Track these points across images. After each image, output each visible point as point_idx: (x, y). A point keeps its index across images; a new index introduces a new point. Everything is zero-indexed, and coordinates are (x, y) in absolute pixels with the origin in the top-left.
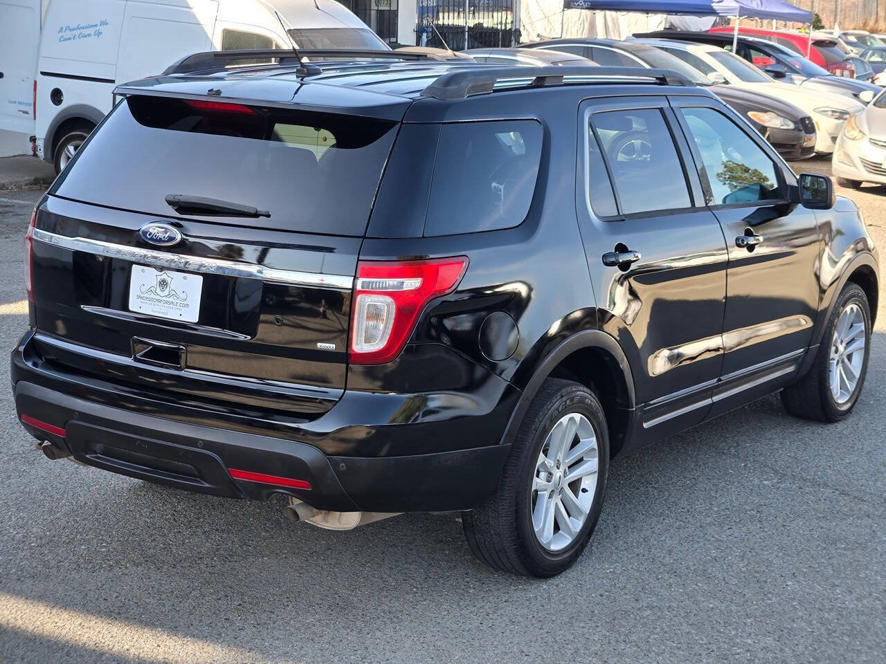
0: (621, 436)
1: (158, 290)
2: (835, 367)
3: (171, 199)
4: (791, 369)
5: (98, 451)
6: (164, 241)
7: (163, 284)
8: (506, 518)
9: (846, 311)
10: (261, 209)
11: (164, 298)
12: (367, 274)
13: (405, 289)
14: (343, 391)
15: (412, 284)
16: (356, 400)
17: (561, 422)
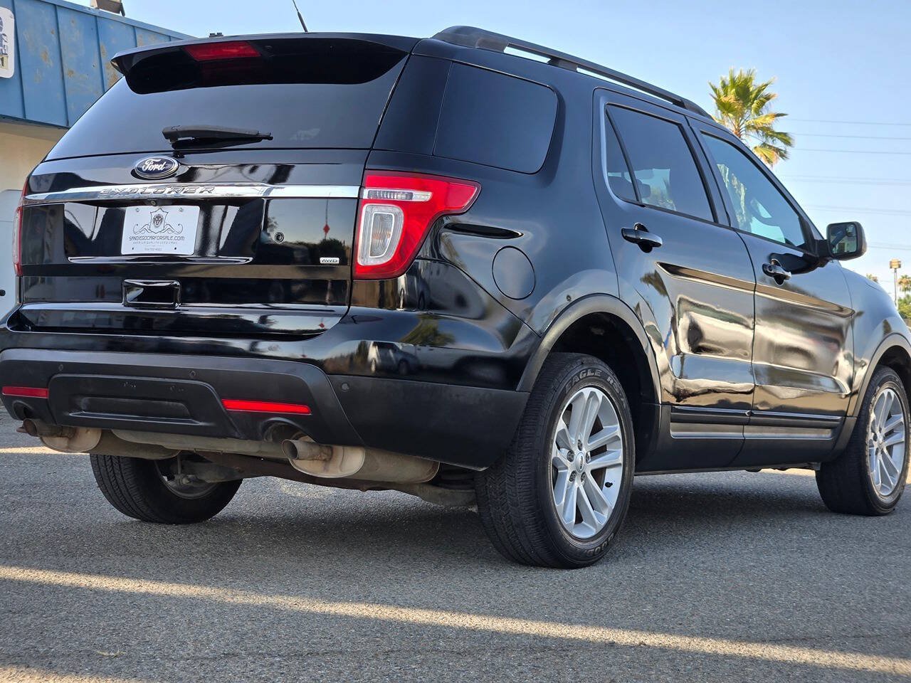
0: (647, 435)
1: (153, 228)
2: (875, 456)
3: (167, 131)
4: (826, 435)
5: (83, 408)
6: (160, 172)
7: (158, 219)
8: (524, 483)
9: (883, 394)
10: (263, 132)
11: (159, 234)
12: (374, 183)
13: (413, 200)
14: (347, 307)
15: (421, 196)
17: (582, 393)
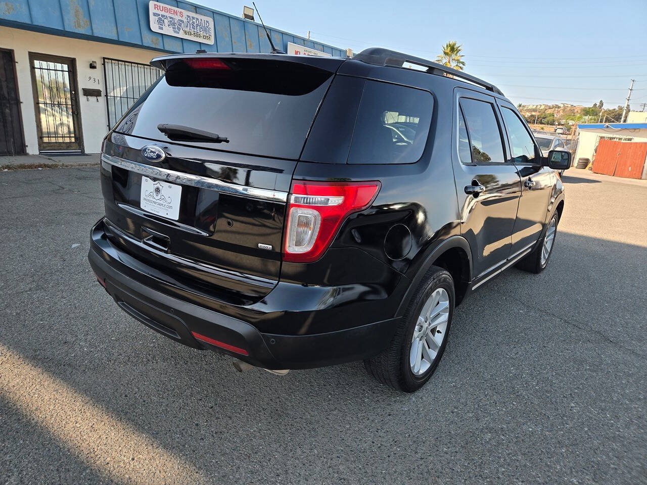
1: (155, 195)
3: (161, 127)
4: (529, 251)
6: (154, 159)
7: (158, 190)
11: (158, 201)
14: (277, 282)
15: (335, 201)
16: (286, 289)
17: (433, 295)
